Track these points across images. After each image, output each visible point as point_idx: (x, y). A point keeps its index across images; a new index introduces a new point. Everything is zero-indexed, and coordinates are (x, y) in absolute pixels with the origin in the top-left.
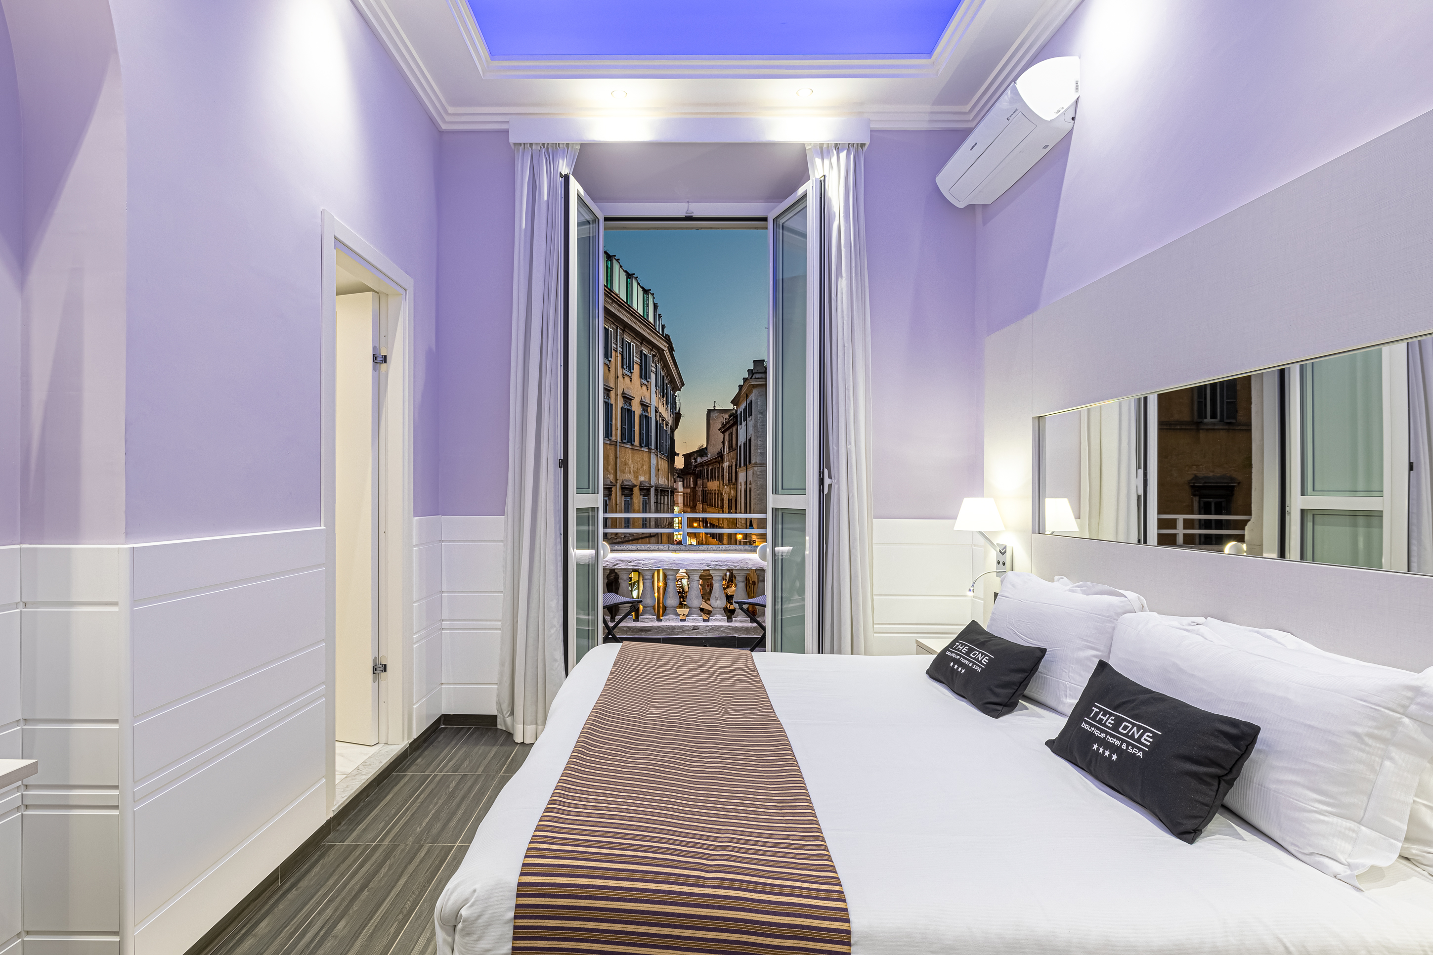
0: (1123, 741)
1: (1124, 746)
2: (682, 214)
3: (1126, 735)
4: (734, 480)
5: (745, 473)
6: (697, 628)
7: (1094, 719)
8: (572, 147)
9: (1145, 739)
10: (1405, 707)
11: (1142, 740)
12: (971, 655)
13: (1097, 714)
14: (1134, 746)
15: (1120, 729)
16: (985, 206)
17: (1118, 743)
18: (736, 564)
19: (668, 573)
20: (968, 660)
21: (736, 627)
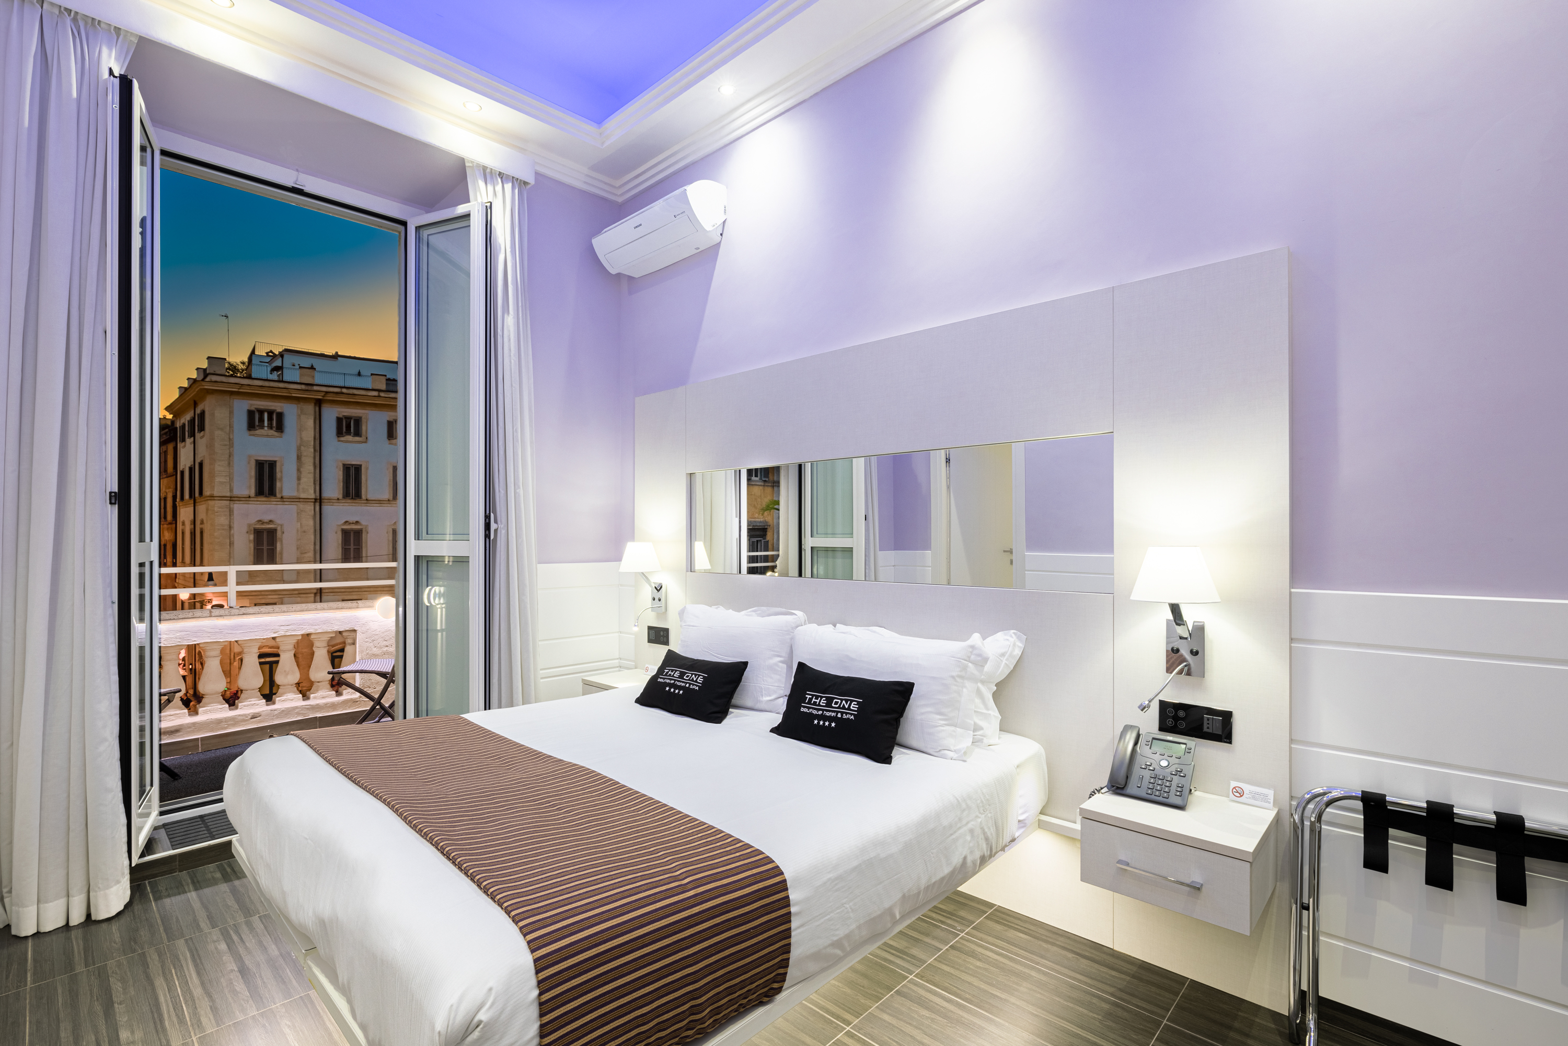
0: (837, 712)
1: (839, 715)
2: (289, 183)
3: (839, 708)
4: (169, 517)
5: (193, 508)
6: (258, 715)
7: (809, 702)
8: (125, 36)
9: (853, 707)
10: (969, 657)
11: (851, 708)
12: (685, 677)
13: (810, 699)
14: (847, 714)
15: (833, 705)
16: (630, 278)
17: (833, 714)
18: (316, 627)
19: (207, 648)
20: (683, 682)
21: (318, 705)
